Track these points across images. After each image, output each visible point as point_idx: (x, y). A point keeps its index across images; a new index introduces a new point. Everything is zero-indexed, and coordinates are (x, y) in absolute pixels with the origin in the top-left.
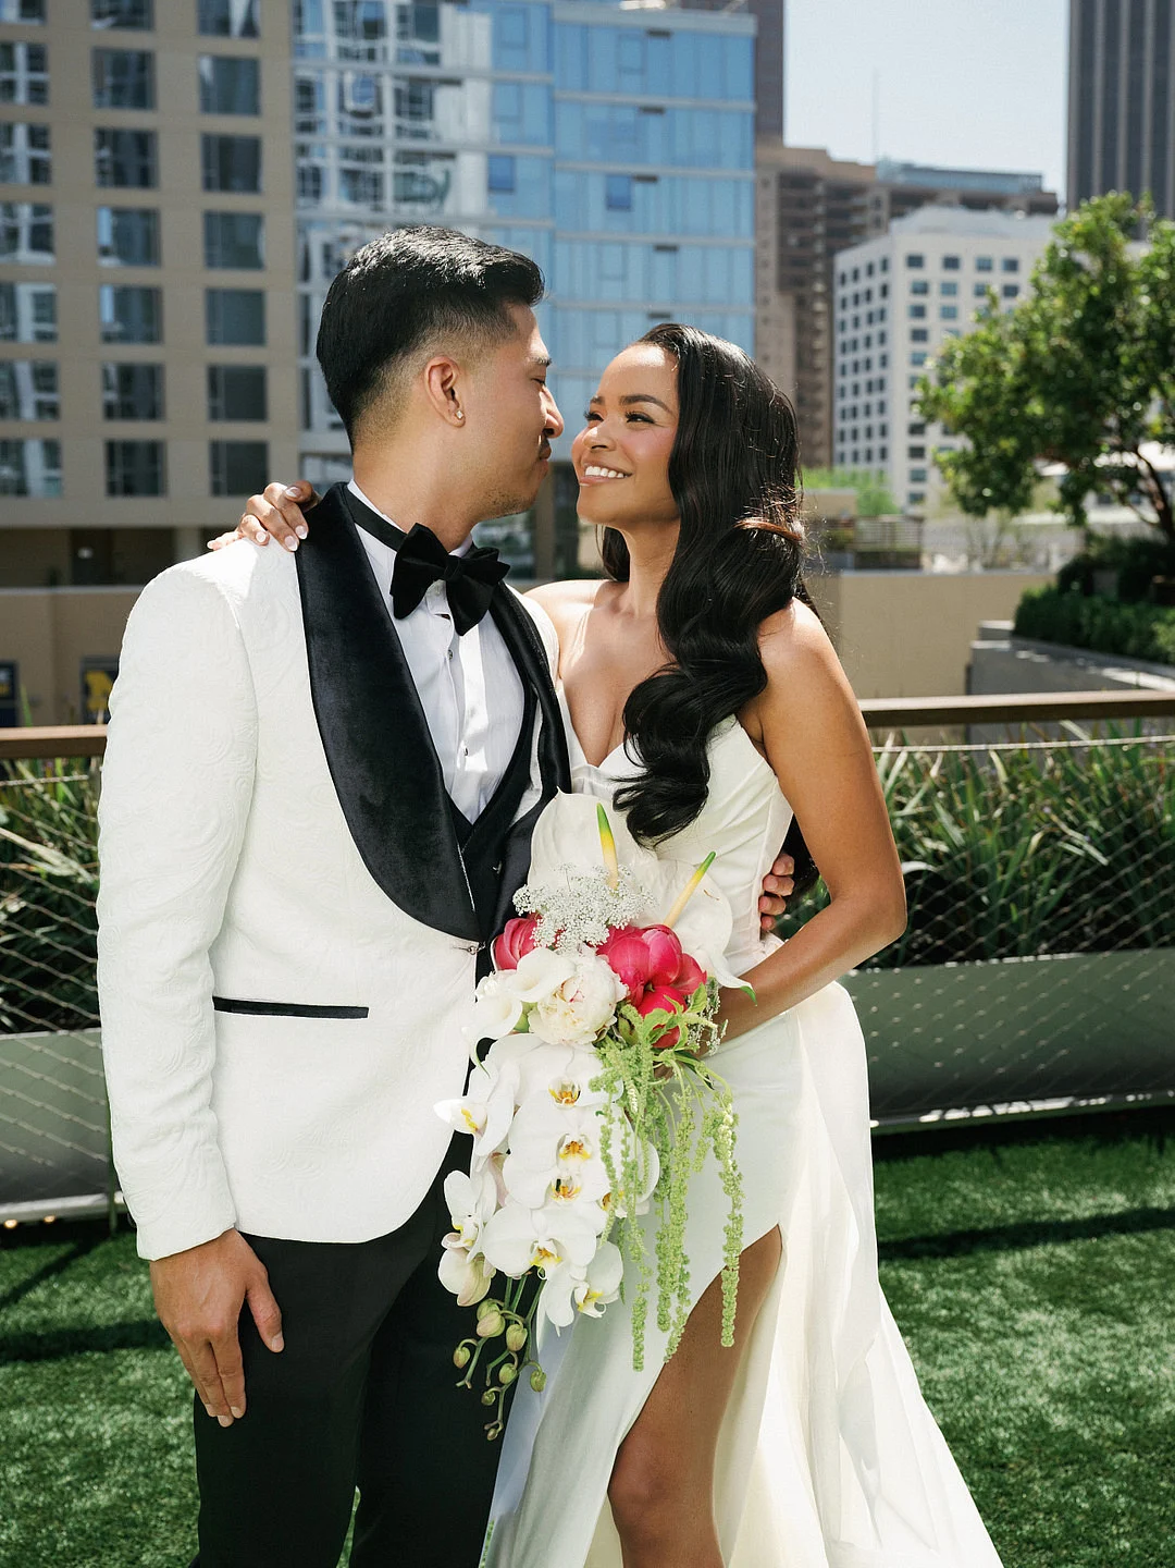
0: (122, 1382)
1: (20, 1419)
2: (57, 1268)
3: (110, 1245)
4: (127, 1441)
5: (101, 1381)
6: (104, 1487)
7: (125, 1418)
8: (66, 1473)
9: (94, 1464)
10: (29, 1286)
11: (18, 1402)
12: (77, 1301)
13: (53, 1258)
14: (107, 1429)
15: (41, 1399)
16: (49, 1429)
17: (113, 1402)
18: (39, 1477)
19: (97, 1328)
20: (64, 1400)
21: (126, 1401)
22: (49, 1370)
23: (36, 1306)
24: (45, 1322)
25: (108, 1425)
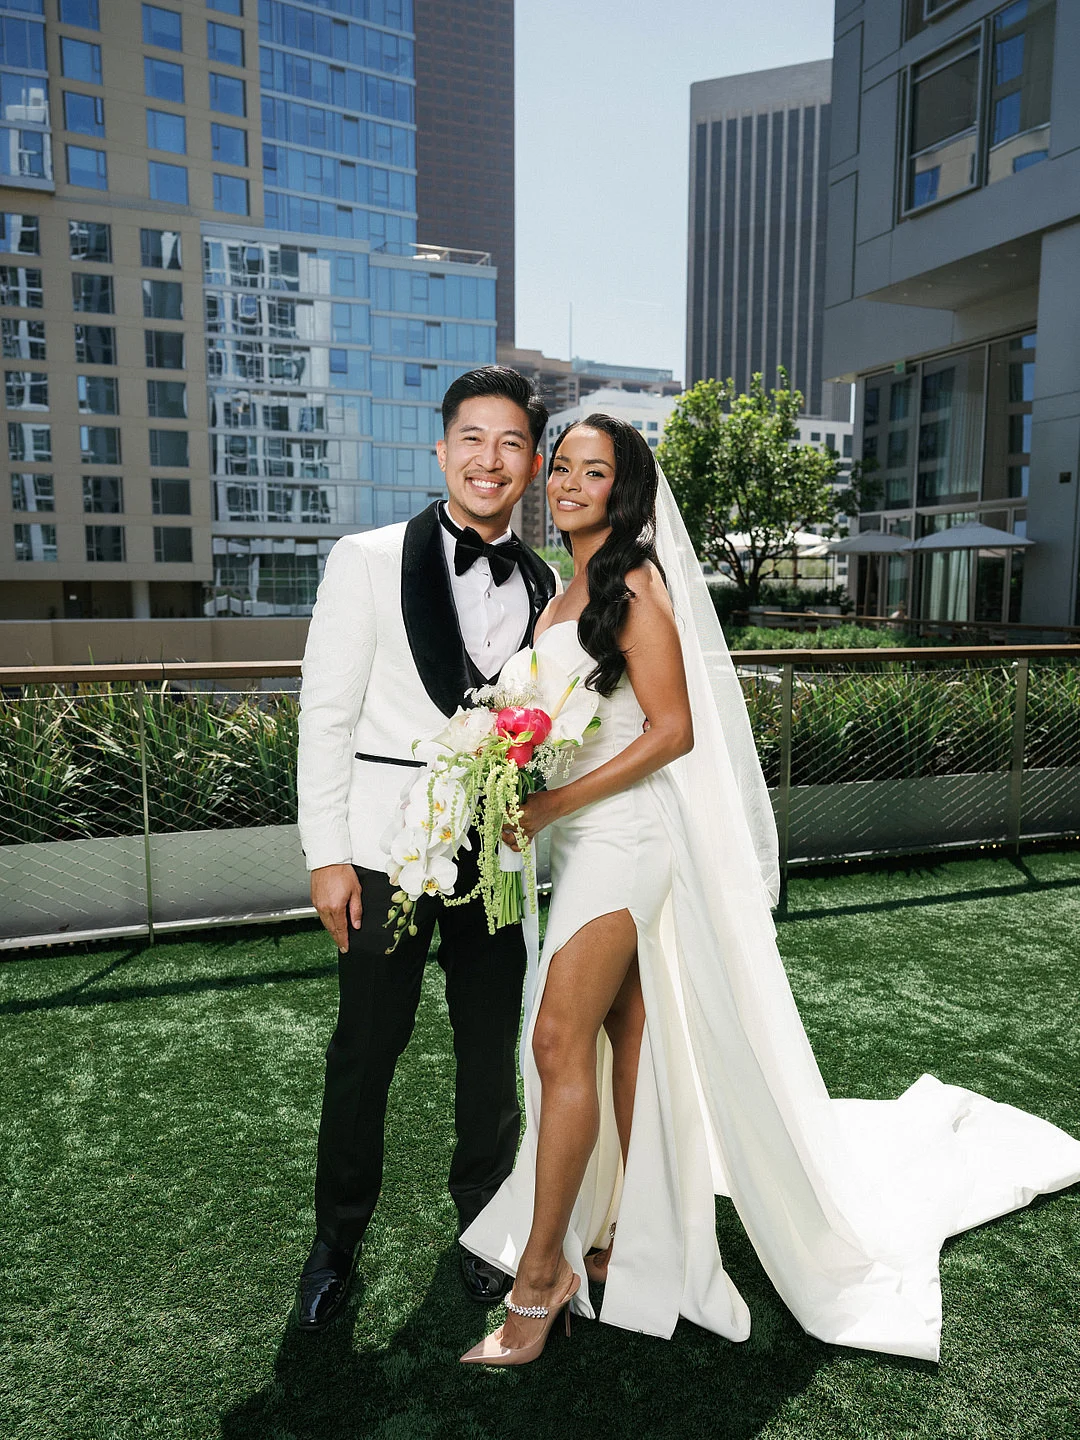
0: (168, 1009)
1: (115, 1027)
2: (124, 961)
3: (150, 950)
4: (173, 1036)
5: (156, 1010)
6: (165, 1053)
7: (171, 1025)
8: (144, 1048)
9: (158, 1044)
10: (109, 970)
11: (112, 1020)
12: (136, 976)
13: (119, 957)
14: (163, 1030)
15: (123, 1018)
16: (131, 1030)
17: (165, 1018)
18: (128, 1050)
19: (150, 986)
20: (136, 1018)
21: (171, 1018)
22: (128, 1006)
23: (114, 978)
24: (119, 985)
25: (163, 1028)
